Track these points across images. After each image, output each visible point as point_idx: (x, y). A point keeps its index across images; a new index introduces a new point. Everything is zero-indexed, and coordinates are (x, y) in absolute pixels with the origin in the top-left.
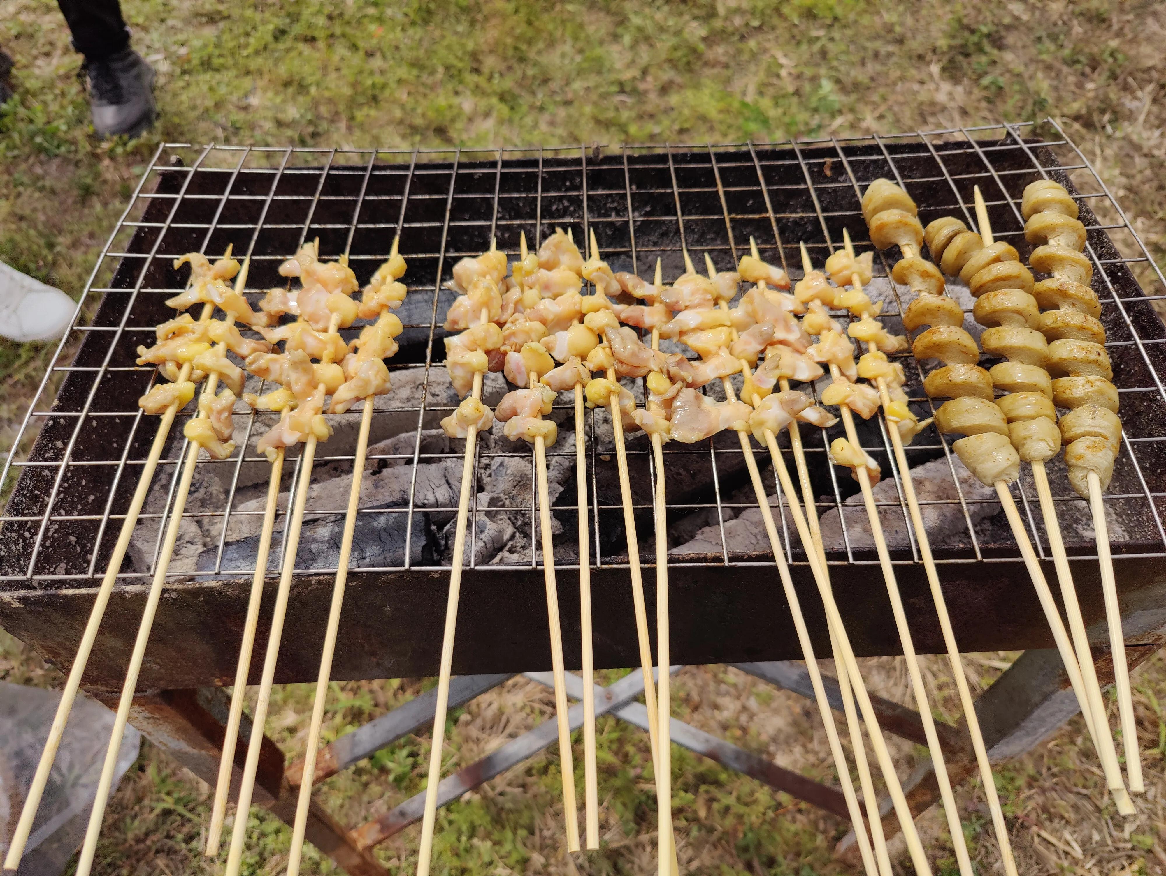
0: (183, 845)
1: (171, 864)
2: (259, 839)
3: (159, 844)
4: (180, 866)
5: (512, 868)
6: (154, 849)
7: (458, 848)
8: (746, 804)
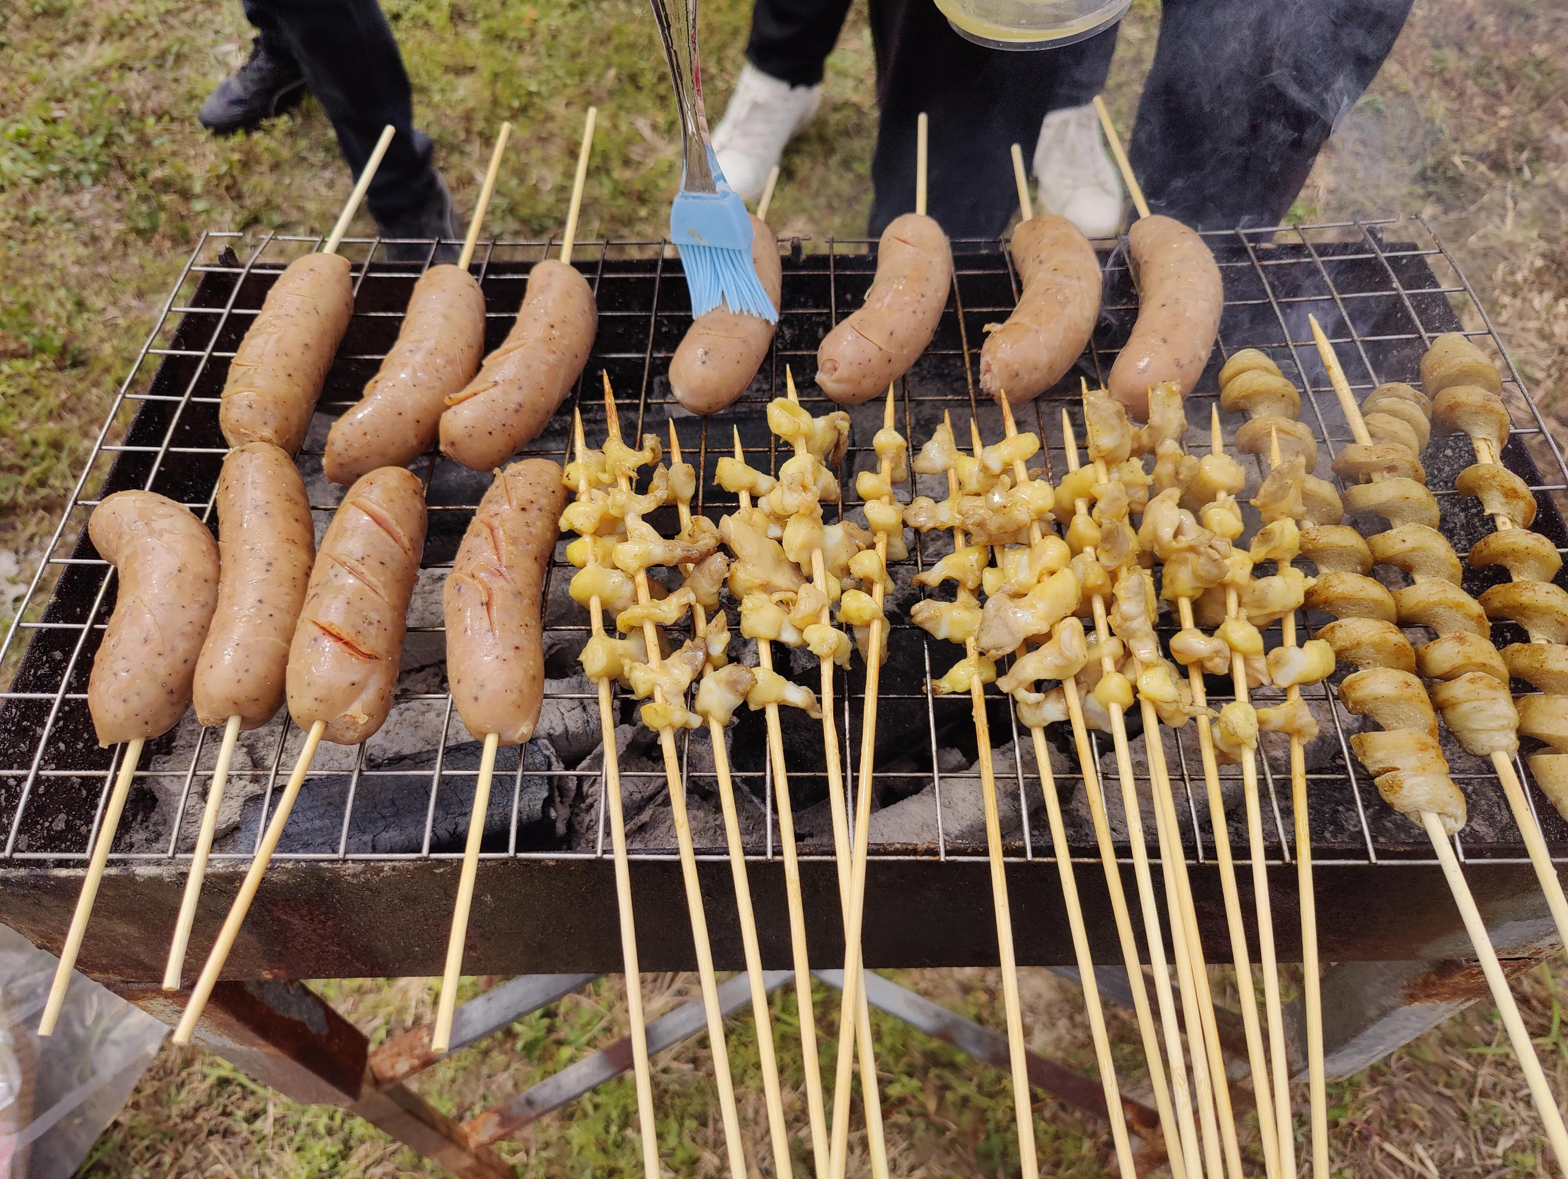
0: (245, 1126)
1: (228, 1150)
2: (343, 1121)
3: (213, 1123)
4: (240, 1153)
5: (677, 1171)
6: (206, 1129)
7: (605, 1141)
8: (991, 1096)
